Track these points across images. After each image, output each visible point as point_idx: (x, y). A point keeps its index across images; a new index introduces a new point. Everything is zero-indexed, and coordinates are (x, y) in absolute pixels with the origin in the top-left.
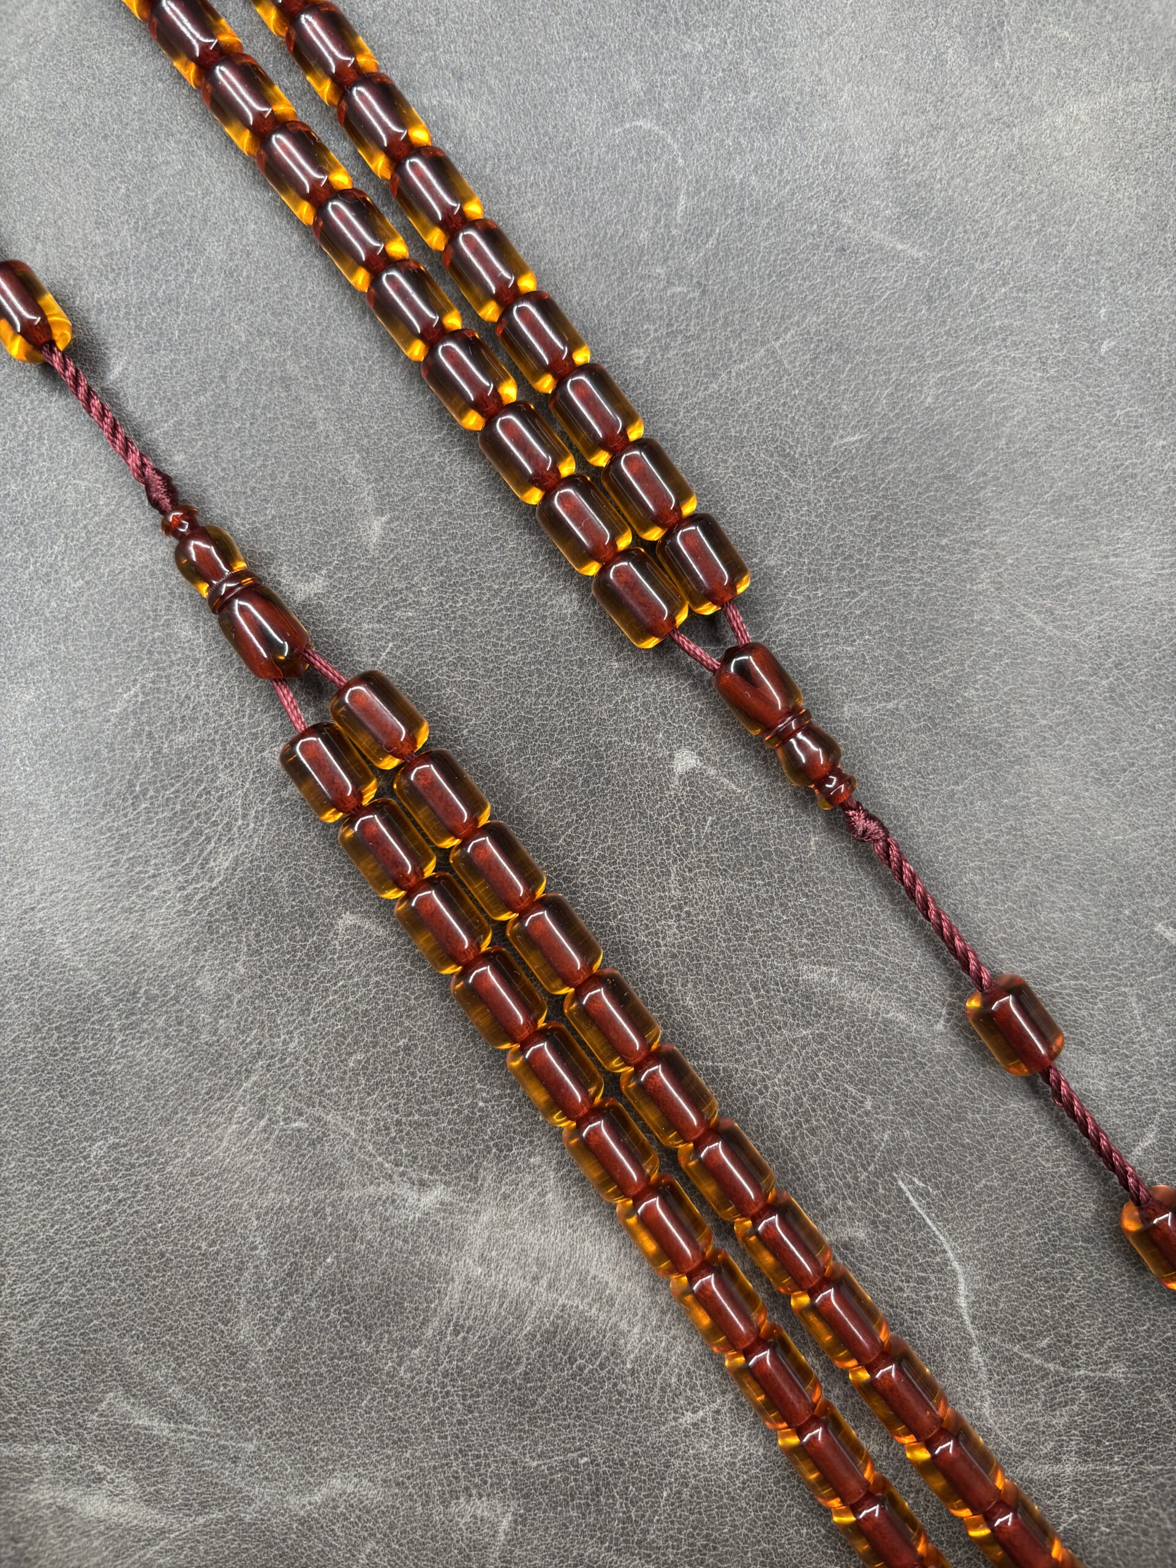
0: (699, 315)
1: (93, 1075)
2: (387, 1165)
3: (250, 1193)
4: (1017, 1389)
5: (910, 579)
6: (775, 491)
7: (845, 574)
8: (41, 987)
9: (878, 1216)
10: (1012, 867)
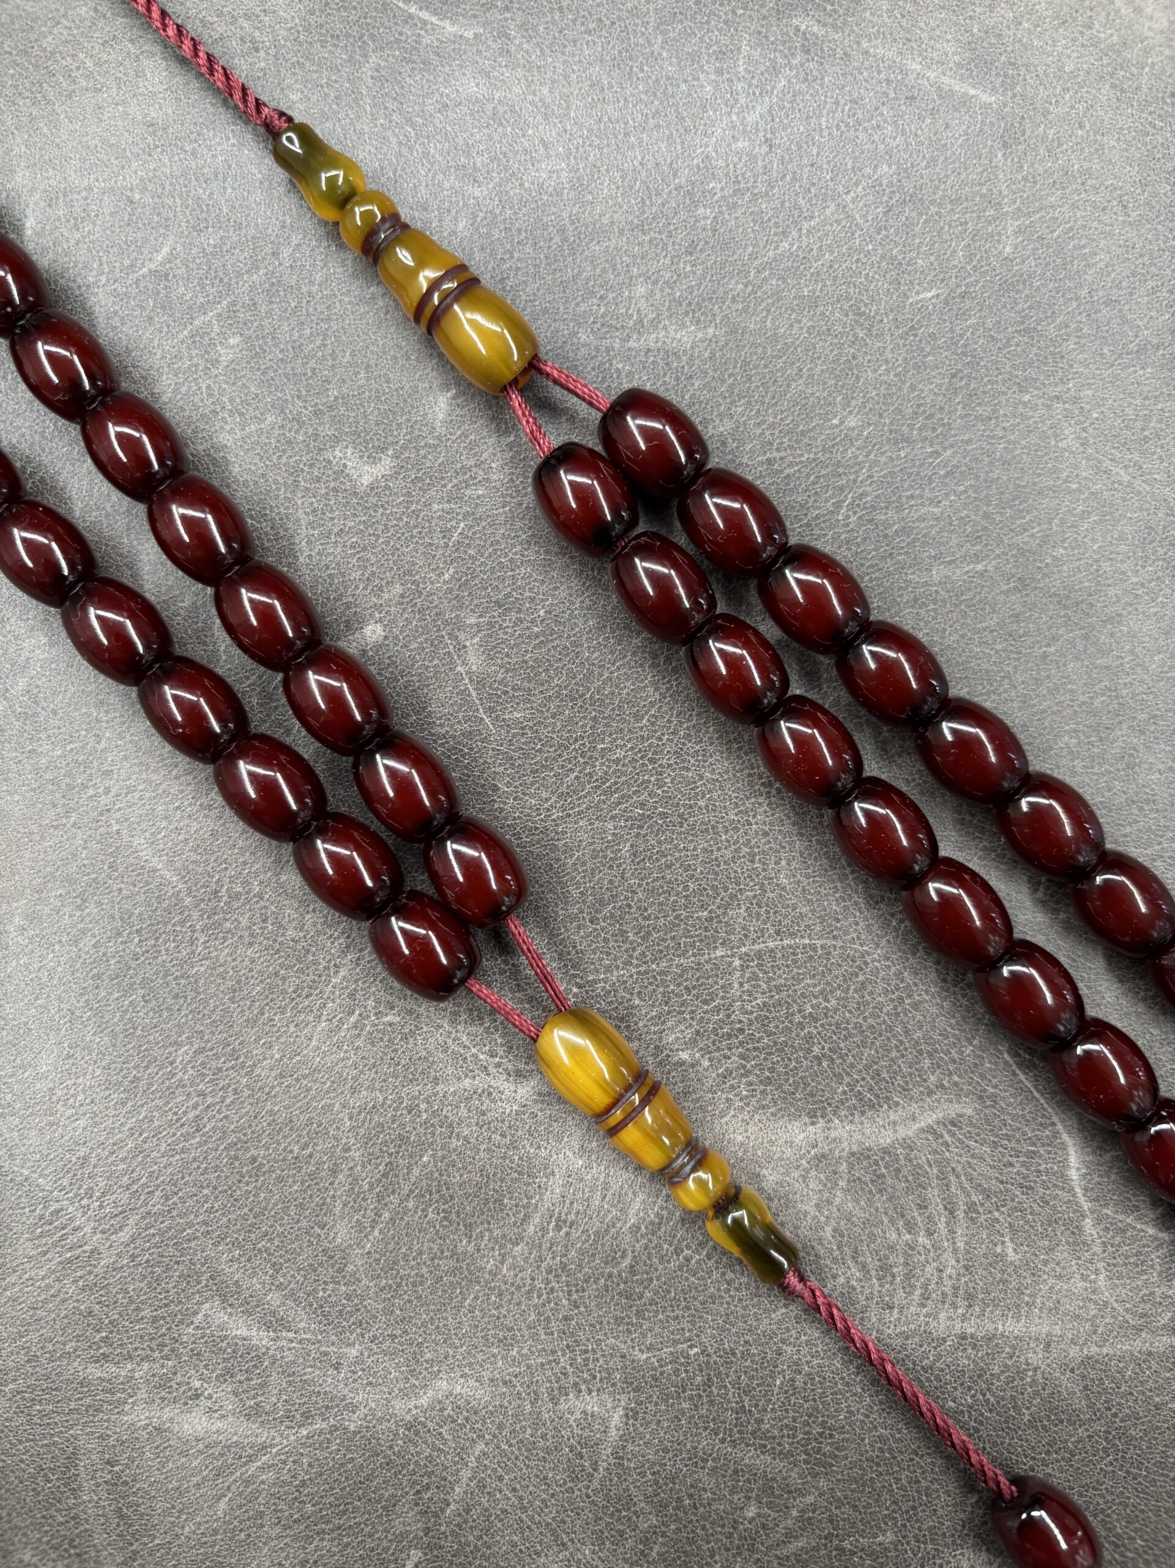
0: (766, 170)
1: (176, 979)
2: (481, 1057)
3: (342, 1093)
4: (1132, 1260)
5: (993, 437)
6: (852, 351)
7: (928, 433)
8: (120, 890)
9: (985, 1090)
10: (1108, 728)
